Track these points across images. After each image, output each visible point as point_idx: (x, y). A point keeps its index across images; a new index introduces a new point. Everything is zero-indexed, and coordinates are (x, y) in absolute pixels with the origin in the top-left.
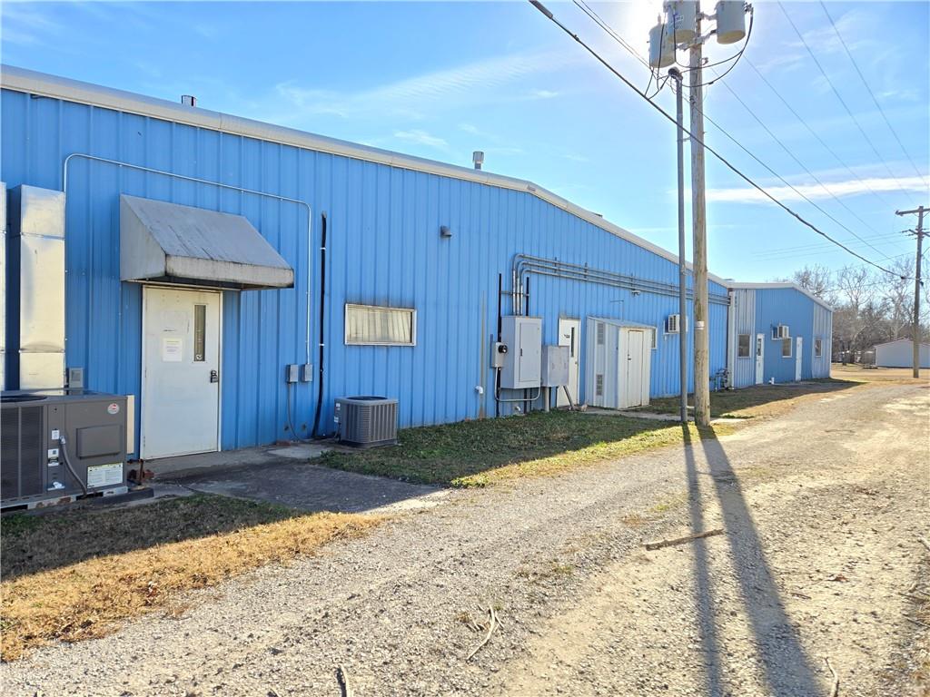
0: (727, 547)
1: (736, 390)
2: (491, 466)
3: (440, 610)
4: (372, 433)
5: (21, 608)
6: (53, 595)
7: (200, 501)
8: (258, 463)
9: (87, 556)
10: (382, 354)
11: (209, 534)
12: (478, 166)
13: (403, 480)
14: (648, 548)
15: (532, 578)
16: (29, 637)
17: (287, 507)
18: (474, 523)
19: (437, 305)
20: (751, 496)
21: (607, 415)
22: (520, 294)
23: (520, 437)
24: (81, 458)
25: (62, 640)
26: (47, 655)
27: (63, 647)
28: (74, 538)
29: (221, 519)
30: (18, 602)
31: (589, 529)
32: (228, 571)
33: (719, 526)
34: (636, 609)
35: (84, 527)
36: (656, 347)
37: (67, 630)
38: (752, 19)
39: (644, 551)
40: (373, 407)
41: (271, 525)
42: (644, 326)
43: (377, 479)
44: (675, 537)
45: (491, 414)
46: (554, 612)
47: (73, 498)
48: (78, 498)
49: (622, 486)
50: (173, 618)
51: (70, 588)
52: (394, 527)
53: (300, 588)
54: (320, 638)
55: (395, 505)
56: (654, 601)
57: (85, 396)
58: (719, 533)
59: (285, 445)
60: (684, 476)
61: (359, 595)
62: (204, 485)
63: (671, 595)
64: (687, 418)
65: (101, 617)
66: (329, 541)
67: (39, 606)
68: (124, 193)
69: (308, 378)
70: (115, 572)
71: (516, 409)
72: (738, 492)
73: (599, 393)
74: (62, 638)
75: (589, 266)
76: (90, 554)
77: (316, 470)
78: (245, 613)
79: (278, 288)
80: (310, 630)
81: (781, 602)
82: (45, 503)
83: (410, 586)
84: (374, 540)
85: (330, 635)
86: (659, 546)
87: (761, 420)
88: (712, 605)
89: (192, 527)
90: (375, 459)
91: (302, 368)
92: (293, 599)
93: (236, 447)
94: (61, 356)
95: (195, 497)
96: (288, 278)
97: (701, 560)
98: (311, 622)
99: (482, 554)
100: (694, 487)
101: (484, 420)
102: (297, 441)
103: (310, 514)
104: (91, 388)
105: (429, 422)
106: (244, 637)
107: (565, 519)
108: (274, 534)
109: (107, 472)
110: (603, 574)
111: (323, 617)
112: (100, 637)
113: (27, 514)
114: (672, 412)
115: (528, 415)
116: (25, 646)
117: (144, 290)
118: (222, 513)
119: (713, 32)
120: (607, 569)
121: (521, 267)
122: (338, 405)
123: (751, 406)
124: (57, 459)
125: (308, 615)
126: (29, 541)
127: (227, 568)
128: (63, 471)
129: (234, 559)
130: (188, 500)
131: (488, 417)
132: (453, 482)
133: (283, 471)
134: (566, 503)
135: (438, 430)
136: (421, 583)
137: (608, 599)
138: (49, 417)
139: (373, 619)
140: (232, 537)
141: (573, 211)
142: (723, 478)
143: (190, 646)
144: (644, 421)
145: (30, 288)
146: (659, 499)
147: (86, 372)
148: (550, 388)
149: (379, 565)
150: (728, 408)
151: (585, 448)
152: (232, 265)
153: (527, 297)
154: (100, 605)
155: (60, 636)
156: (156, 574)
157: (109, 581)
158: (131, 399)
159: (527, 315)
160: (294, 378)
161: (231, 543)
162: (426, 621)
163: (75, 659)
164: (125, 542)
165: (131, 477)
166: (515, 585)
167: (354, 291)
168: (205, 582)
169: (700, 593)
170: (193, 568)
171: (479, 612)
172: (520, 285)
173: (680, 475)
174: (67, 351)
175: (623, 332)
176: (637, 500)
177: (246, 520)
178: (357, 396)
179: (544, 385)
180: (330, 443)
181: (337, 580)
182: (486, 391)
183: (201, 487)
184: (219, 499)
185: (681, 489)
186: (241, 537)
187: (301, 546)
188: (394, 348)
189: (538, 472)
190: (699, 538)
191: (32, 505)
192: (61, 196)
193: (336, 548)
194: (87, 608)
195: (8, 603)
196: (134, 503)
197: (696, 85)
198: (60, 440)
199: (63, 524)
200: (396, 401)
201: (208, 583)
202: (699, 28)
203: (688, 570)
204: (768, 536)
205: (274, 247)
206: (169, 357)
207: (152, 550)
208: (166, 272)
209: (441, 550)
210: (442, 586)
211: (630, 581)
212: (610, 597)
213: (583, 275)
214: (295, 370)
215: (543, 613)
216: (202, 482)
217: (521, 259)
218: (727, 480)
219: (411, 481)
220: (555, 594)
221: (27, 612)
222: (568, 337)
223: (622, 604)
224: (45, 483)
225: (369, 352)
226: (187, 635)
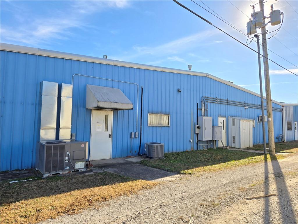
0: (277, 200)
1: (287, 142)
2: (194, 167)
3: (174, 215)
4: (156, 154)
5: (57, 204)
6: (65, 201)
7: (105, 174)
8: (122, 163)
9: (74, 189)
10: (159, 129)
11: (107, 185)
12: (190, 69)
13: (165, 170)
14: (247, 199)
15: (205, 206)
16: (59, 212)
17: (129, 177)
18: (187, 186)
19: (177, 113)
20: (288, 182)
21: (236, 151)
22: (204, 109)
23: (205, 158)
24: (74, 160)
25: (67, 214)
26: (63, 218)
27: (67, 216)
28: (71, 183)
29: (111, 180)
30: (56, 202)
31: (226, 191)
32: (112, 197)
33: (275, 193)
34: (241, 220)
35: (74, 180)
36: (255, 127)
37: (68, 211)
38: (283, 17)
39: (245, 200)
40: (156, 146)
41: (125, 183)
42: (250, 119)
43: (157, 169)
44: (258, 196)
45: (195, 149)
46: (212, 219)
47: (71, 172)
48: (73, 172)
49: (239, 176)
50: (96, 210)
51: (70, 199)
52: (161, 186)
53: (132, 204)
54: (137, 220)
55: (162, 178)
56: (248, 218)
57: (76, 142)
58: (275, 195)
59: (130, 157)
60: (263, 174)
61: (149, 207)
62: (106, 169)
63: (254, 216)
64: (266, 152)
65: (77, 208)
66: (141, 189)
67: (61, 203)
68: (88, 84)
69: (137, 137)
70: (82, 195)
71: (204, 147)
72: (284, 181)
73: (234, 142)
74: (67, 213)
75: (229, 99)
76: (75, 189)
77: (139, 166)
78: (116, 210)
79: (129, 110)
80: (134, 217)
81: (296, 222)
82: (64, 173)
83: (165, 206)
84: (154, 190)
85: (140, 219)
86: (251, 199)
87: (295, 154)
88: (269, 221)
89: (102, 182)
90: (157, 163)
91: (135, 133)
92: (130, 207)
93: (116, 157)
94: (70, 130)
95: (104, 173)
96: (131, 107)
97: (267, 205)
98: (135, 215)
99: (189, 197)
100: (267, 178)
101: (193, 151)
102: (134, 156)
103: (136, 180)
104: (77, 139)
105: (174, 151)
106: (115, 217)
107: (218, 187)
108: (125, 186)
109: (81, 164)
110: (230, 207)
111: (138, 213)
112: (77, 214)
113: (59, 176)
114: (261, 150)
115: (208, 149)
116: (58, 215)
117: (92, 111)
118: (111, 178)
119: (269, 22)
120: (232, 205)
121: (205, 100)
122: (146, 145)
123: (292, 148)
124: (68, 160)
125: (134, 213)
126: (59, 184)
127: (111, 196)
128: (69, 164)
129: (114, 193)
130: (101, 174)
131: (194, 150)
132: (181, 172)
133: (129, 166)
134: (219, 181)
135: (177, 154)
136: (169, 205)
137: (231, 216)
138: (66, 148)
139: (153, 215)
140: (113, 186)
141: (222, 81)
142: (278, 175)
143: (101, 219)
144: (250, 153)
145: (63, 111)
146: (253, 182)
147: (76, 134)
148: (216, 141)
149: (156, 198)
150: (283, 149)
151: (227, 162)
152: (116, 103)
153: (207, 110)
154: (77, 204)
155: (66, 213)
156: (92, 196)
157: (80, 197)
158: (87, 143)
159: (207, 116)
160: (133, 136)
161: (113, 188)
162: (169, 218)
163: (70, 220)
164: (84, 186)
165: (87, 166)
166: (199, 208)
167: (151, 109)
168: (105, 199)
169: (265, 216)
170: (102, 195)
171: (187, 217)
172: (204, 106)
173: (262, 174)
174: (71, 129)
175: (242, 122)
176: (244, 182)
177: (117, 181)
178: (152, 142)
179: (213, 140)
180: (143, 157)
181: (143, 202)
182: (193, 141)
183: (106, 170)
184: (110, 174)
185: (262, 178)
186: (116, 186)
187: (133, 190)
188: (163, 127)
189: (210, 170)
190: (267, 197)
191: (61, 173)
192: (72, 86)
193: (143, 192)
194: (74, 205)
195: (54, 202)
196: (87, 174)
197: (264, 39)
198: (69, 155)
199: (68, 179)
200: (164, 144)
201: (106, 200)
202: (264, 21)
203: (261, 208)
204: (293, 197)
205: (127, 97)
206: (98, 130)
207: (91, 189)
208: (98, 106)
209: (176, 195)
210: (175, 207)
211: (240, 210)
212: (232, 215)
213: (227, 102)
214: (133, 134)
215: (208, 219)
216: (106, 168)
217: (204, 98)
218: (279, 176)
219: (168, 171)
220: (212, 212)
221: (58, 205)
222: (222, 123)
223: (236, 218)
224: (64, 167)
225: (155, 129)
226: (100, 215)
